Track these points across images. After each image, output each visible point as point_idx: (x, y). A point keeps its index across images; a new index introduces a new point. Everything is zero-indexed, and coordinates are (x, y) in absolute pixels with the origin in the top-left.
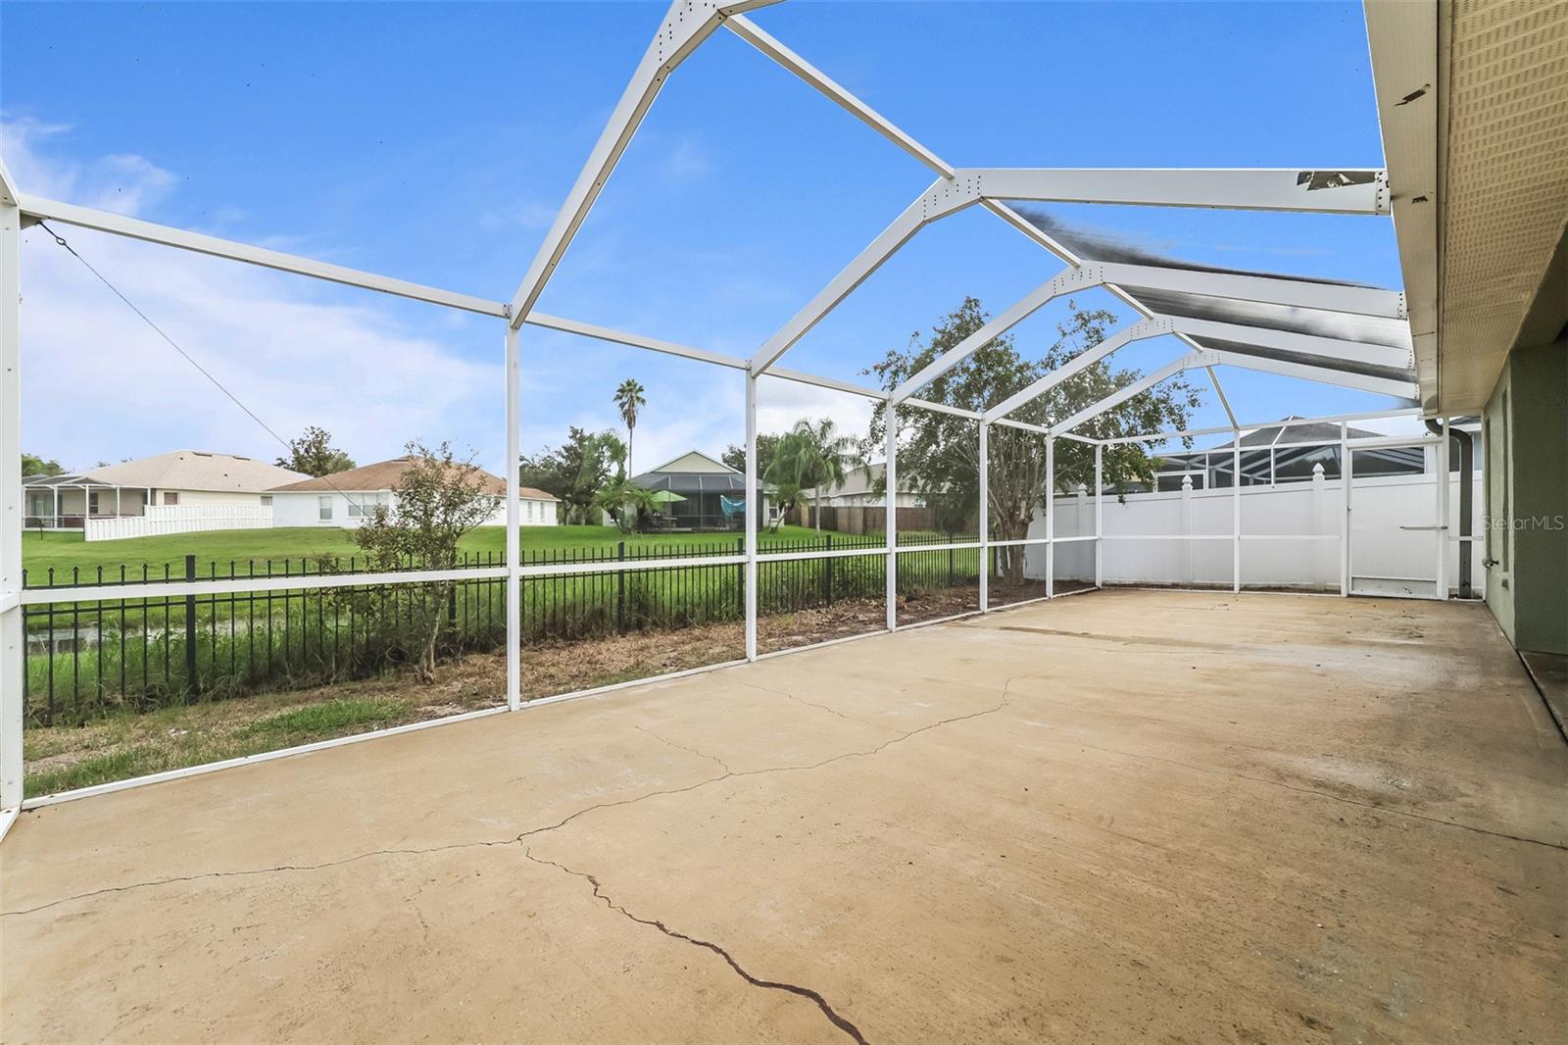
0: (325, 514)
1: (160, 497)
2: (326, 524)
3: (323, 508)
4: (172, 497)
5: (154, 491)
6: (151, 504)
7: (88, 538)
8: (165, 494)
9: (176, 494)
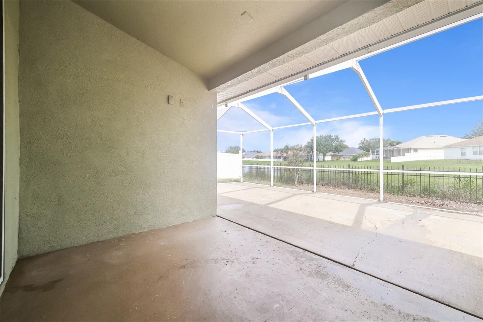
0: (463, 154)
1: (412, 151)
2: (463, 158)
3: (462, 152)
4: (416, 150)
5: (410, 149)
6: (410, 152)
7: (391, 162)
8: (414, 150)
9: (417, 149)
